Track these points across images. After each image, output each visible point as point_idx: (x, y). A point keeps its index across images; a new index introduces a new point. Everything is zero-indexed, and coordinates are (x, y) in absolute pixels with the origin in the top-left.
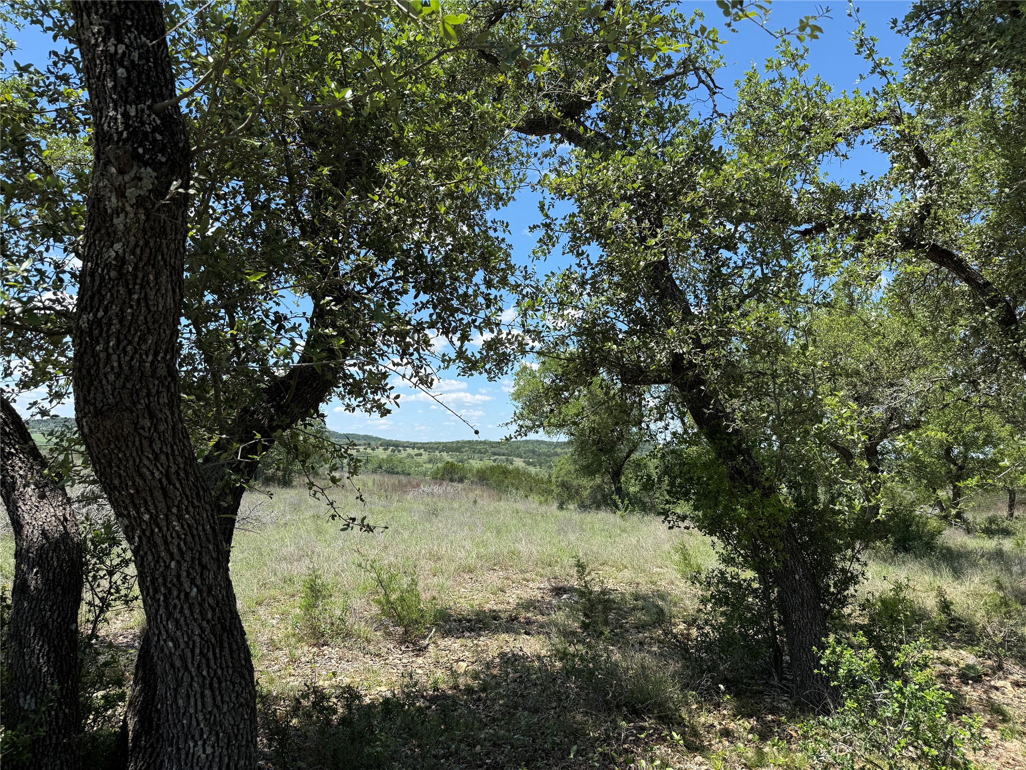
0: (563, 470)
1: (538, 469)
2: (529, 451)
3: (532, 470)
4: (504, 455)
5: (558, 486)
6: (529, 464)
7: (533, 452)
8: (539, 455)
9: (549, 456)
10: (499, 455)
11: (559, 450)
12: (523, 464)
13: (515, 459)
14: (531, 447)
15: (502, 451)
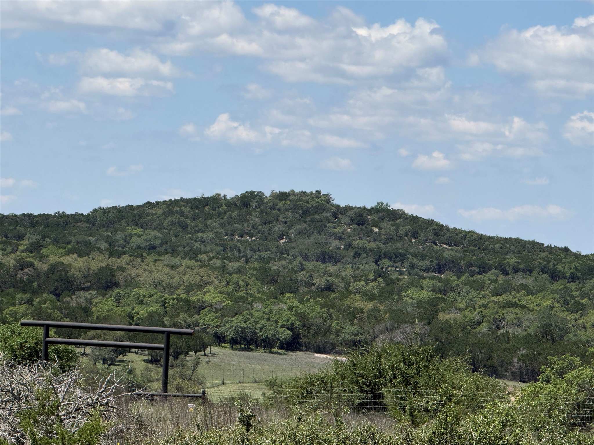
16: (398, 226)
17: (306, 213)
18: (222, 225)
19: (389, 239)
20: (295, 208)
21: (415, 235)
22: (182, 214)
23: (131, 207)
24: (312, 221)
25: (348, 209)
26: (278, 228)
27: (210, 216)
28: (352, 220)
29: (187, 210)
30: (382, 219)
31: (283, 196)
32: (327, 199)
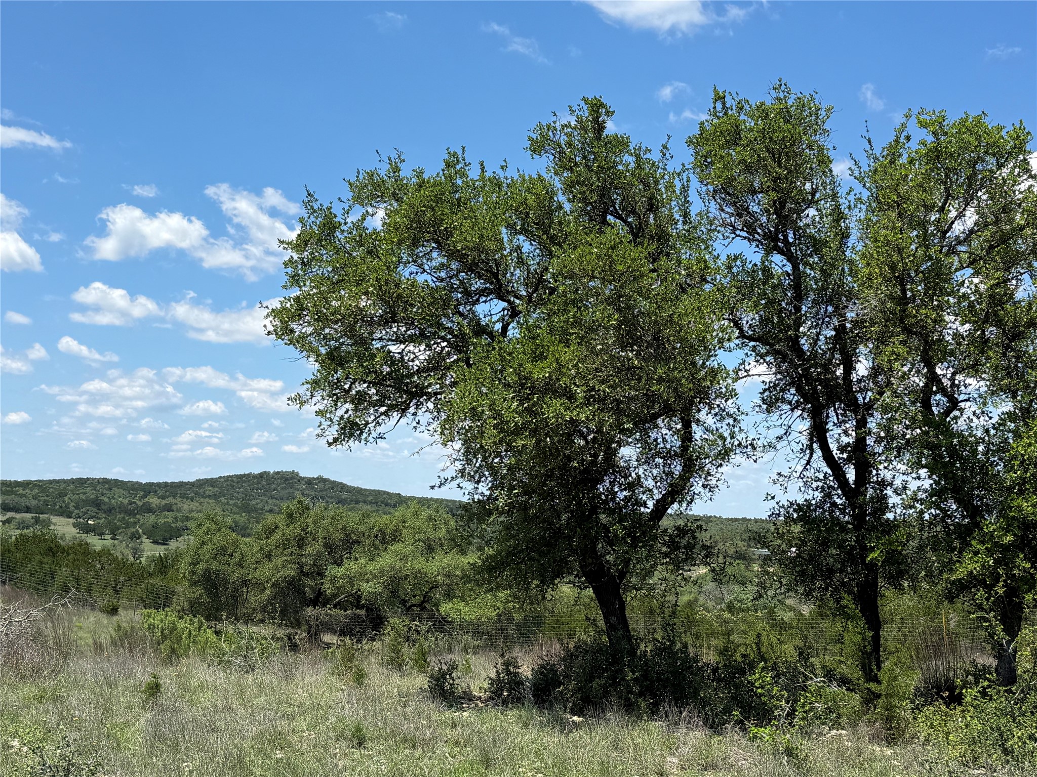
0: (209, 547)
1: (108, 542)
2: (87, 502)
3: (96, 543)
4: (28, 510)
5: (194, 584)
6: (87, 529)
7: (97, 504)
8: (110, 511)
9: (131, 513)
10: (17, 510)
11: (154, 501)
12: (74, 531)
13: (54, 519)
14: (91, 494)
15: (24, 502)
16: (325, 485)
17: (286, 480)
18: (249, 486)
19: (321, 491)
20: (282, 478)
21: (332, 489)
22: (233, 481)
23: (212, 479)
24: (289, 483)
25: (304, 478)
26: (273, 486)
27: (245, 482)
28: (306, 483)
29: (235, 479)
30: (319, 482)
31: (278, 473)
32: (297, 474)
